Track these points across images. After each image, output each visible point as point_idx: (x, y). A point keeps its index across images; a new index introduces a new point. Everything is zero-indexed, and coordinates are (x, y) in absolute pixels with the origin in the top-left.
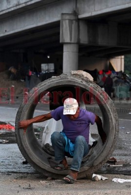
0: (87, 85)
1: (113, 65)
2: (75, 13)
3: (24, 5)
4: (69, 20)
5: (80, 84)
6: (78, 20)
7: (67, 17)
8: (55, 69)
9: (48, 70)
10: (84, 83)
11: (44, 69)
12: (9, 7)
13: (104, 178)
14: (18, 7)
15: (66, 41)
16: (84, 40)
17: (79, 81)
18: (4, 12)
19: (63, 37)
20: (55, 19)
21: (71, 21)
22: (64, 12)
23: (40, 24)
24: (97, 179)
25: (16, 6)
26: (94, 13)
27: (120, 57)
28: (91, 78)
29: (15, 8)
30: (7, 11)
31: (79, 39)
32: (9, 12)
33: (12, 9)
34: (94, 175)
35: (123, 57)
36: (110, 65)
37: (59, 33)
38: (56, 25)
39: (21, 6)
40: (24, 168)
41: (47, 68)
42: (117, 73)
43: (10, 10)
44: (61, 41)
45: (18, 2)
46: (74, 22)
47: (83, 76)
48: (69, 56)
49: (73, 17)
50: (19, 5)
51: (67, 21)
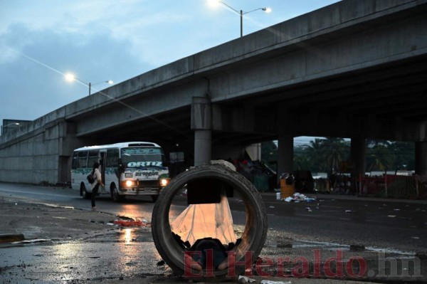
0: (231, 176)
1: (250, 154)
2: (208, 97)
3: (151, 88)
4: (201, 104)
5: (223, 175)
6: (211, 104)
7: (200, 101)
8: (185, 159)
9: (177, 159)
10: (228, 174)
11: (173, 158)
12: (133, 90)
13: (252, 280)
14: (144, 90)
15: (197, 128)
16: (218, 125)
17: (223, 171)
18: (129, 96)
19: (194, 123)
20: (185, 104)
21: (203, 106)
22: (195, 95)
23: (168, 109)
24: (243, 282)
25: (142, 89)
26: (229, 97)
27: (256, 145)
28: (233, 168)
29: (141, 91)
30: (132, 95)
31: (212, 126)
32: (134, 96)
33: (138, 92)
34: (240, 277)
35: (260, 144)
36: (246, 153)
37: (190, 118)
38: (187, 110)
39: (147, 89)
40: (160, 269)
41: (176, 157)
42: (254, 162)
43: (135, 94)
44: (192, 128)
45: (144, 85)
46: (206, 106)
47: (224, 165)
48: (201, 144)
49: (205, 101)
50: (145, 88)
51: (199, 105)
